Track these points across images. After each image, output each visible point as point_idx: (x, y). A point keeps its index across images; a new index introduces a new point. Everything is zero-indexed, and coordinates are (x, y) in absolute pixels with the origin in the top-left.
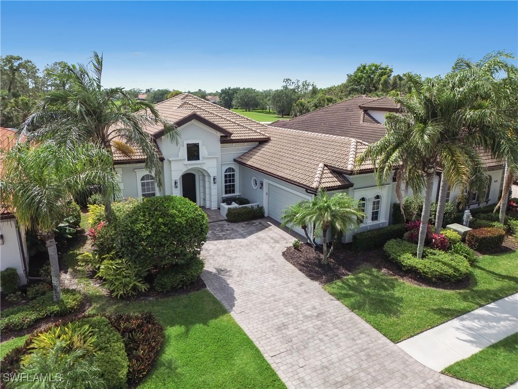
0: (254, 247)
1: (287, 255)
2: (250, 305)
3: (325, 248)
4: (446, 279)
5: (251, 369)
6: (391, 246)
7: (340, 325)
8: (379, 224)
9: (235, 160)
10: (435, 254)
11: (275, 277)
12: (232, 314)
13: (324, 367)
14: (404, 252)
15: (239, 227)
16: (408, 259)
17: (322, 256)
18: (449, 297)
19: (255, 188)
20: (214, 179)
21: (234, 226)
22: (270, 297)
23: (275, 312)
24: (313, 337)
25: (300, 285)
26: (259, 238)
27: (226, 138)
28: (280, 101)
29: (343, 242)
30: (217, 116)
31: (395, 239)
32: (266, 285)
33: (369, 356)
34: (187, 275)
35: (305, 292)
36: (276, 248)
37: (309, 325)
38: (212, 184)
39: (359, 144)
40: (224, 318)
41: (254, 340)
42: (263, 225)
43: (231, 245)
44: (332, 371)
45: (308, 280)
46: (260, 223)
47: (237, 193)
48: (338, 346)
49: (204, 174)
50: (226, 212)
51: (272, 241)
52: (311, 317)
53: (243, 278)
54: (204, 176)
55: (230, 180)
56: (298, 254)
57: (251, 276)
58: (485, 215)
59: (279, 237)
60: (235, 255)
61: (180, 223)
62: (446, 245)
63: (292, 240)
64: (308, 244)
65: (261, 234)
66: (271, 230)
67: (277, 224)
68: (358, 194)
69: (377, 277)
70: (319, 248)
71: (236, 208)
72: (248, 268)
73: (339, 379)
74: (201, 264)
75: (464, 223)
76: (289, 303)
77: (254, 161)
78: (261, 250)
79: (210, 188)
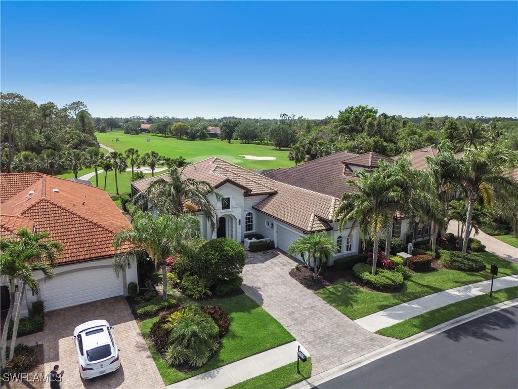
0: (270, 269)
1: (292, 274)
2: (272, 302)
3: (316, 269)
4: (388, 287)
5: (277, 331)
6: (357, 268)
7: (323, 312)
8: (352, 253)
9: (253, 207)
10: (383, 272)
11: (286, 287)
12: (263, 307)
13: (314, 331)
14: (365, 271)
15: (258, 255)
16: (366, 276)
17: (314, 275)
18: (388, 297)
19: (268, 227)
20: (239, 221)
21: (255, 255)
22: (283, 298)
23: (287, 306)
24: (308, 318)
25: (301, 292)
26: (273, 263)
27: (247, 193)
28: (277, 135)
29: (328, 265)
30: (240, 176)
31: (361, 263)
32: (280, 291)
33: (338, 326)
34: (234, 286)
35: (304, 295)
36: (285, 270)
37: (307, 313)
38: (238, 225)
39: (337, 201)
40: (259, 309)
41: (277, 319)
42: (274, 254)
43: (255, 267)
44: (318, 332)
45: (305, 289)
46: (272, 253)
47: (254, 231)
48: (322, 322)
49: (232, 218)
50: (249, 245)
51: (282, 265)
52: (307, 308)
53: (266, 288)
54: (232, 219)
55: (249, 221)
56: (298, 273)
57: (271, 287)
58: (424, 246)
59: (286, 262)
60: (258, 274)
61: (232, 254)
62: (392, 267)
63: (295, 264)
64: (305, 267)
65: (274, 260)
66: (280, 257)
67: (285, 253)
68: (336, 235)
69: (348, 287)
70: (312, 269)
71: (255, 242)
72: (269, 282)
73: (322, 336)
74: (241, 280)
75: (409, 252)
76: (295, 301)
77: (267, 209)
78: (275, 271)
79: (236, 228)
